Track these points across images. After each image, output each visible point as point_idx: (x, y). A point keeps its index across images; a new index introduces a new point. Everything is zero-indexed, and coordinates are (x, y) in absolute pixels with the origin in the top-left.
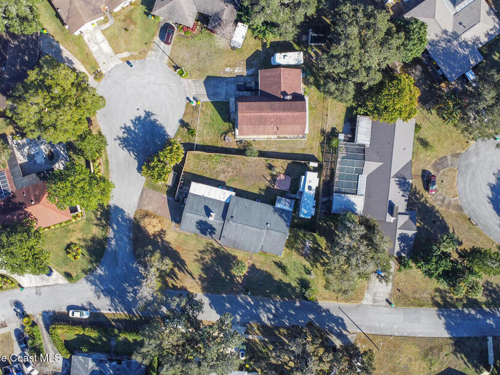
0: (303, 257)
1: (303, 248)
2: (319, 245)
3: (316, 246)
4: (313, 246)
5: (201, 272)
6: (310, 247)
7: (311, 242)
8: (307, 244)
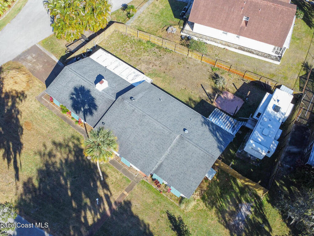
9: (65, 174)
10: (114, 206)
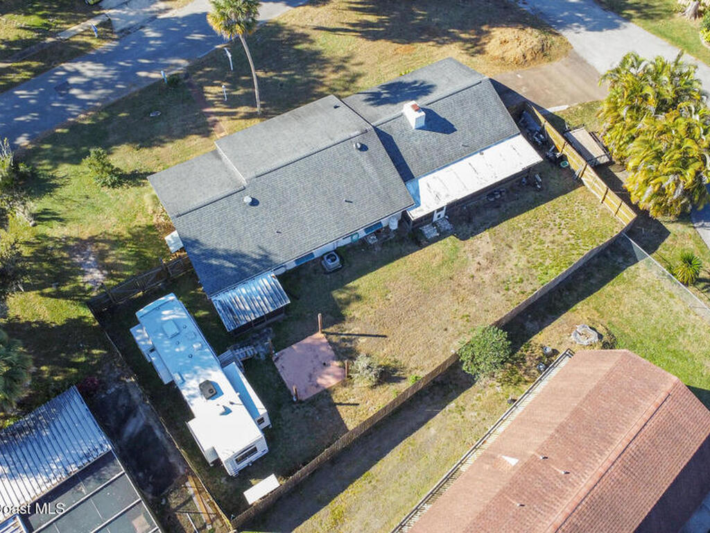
0: (85, 237)
1: (102, 255)
2: (59, 295)
3: (66, 288)
4: (75, 281)
5: (317, 47)
6: (84, 273)
7: (88, 286)
8: (97, 275)
9: (297, 77)
10: (213, 118)
